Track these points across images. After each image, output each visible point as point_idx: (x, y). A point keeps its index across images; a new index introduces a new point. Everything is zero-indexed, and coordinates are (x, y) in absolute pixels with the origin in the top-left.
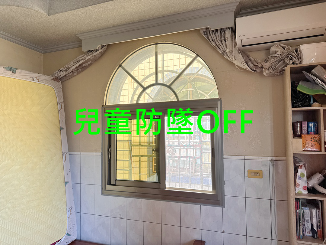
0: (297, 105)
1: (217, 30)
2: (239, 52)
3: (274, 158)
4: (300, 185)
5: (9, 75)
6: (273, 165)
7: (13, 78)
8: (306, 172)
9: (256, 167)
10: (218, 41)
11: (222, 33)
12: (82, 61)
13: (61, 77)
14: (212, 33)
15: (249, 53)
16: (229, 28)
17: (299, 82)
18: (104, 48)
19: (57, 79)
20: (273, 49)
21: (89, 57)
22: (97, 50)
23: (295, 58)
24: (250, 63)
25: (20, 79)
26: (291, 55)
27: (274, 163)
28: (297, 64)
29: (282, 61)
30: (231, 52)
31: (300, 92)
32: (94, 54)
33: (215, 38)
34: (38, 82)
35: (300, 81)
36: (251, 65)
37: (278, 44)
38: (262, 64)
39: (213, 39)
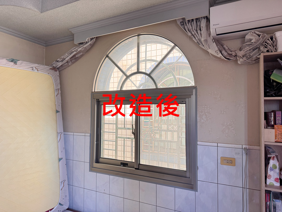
0: (269, 94)
1: (193, 20)
2: (214, 41)
3: (247, 147)
4: (272, 176)
5: (11, 65)
6: (247, 154)
7: (15, 68)
8: (278, 164)
9: (229, 154)
10: (194, 30)
11: (198, 23)
12: (75, 53)
13: (58, 67)
14: (188, 23)
15: (223, 42)
16: (204, 18)
17: (273, 71)
18: (93, 40)
19: (54, 69)
20: (247, 37)
21: (80, 49)
22: (87, 43)
23: (270, 45)
24: (223, 52)
25: (21, 69)
26: (266, 42)
27: (248, 152)
28: (272, 52)
29: (257, 49)
30: (206, 41)
31: (274, 81)
32: (84, 46)
33: (191, 28)
34: (37, 72)
35: (275, 69)
36: (225, 54)
37: (253, 32)
38: (236, 52)
39: (189, 29)
